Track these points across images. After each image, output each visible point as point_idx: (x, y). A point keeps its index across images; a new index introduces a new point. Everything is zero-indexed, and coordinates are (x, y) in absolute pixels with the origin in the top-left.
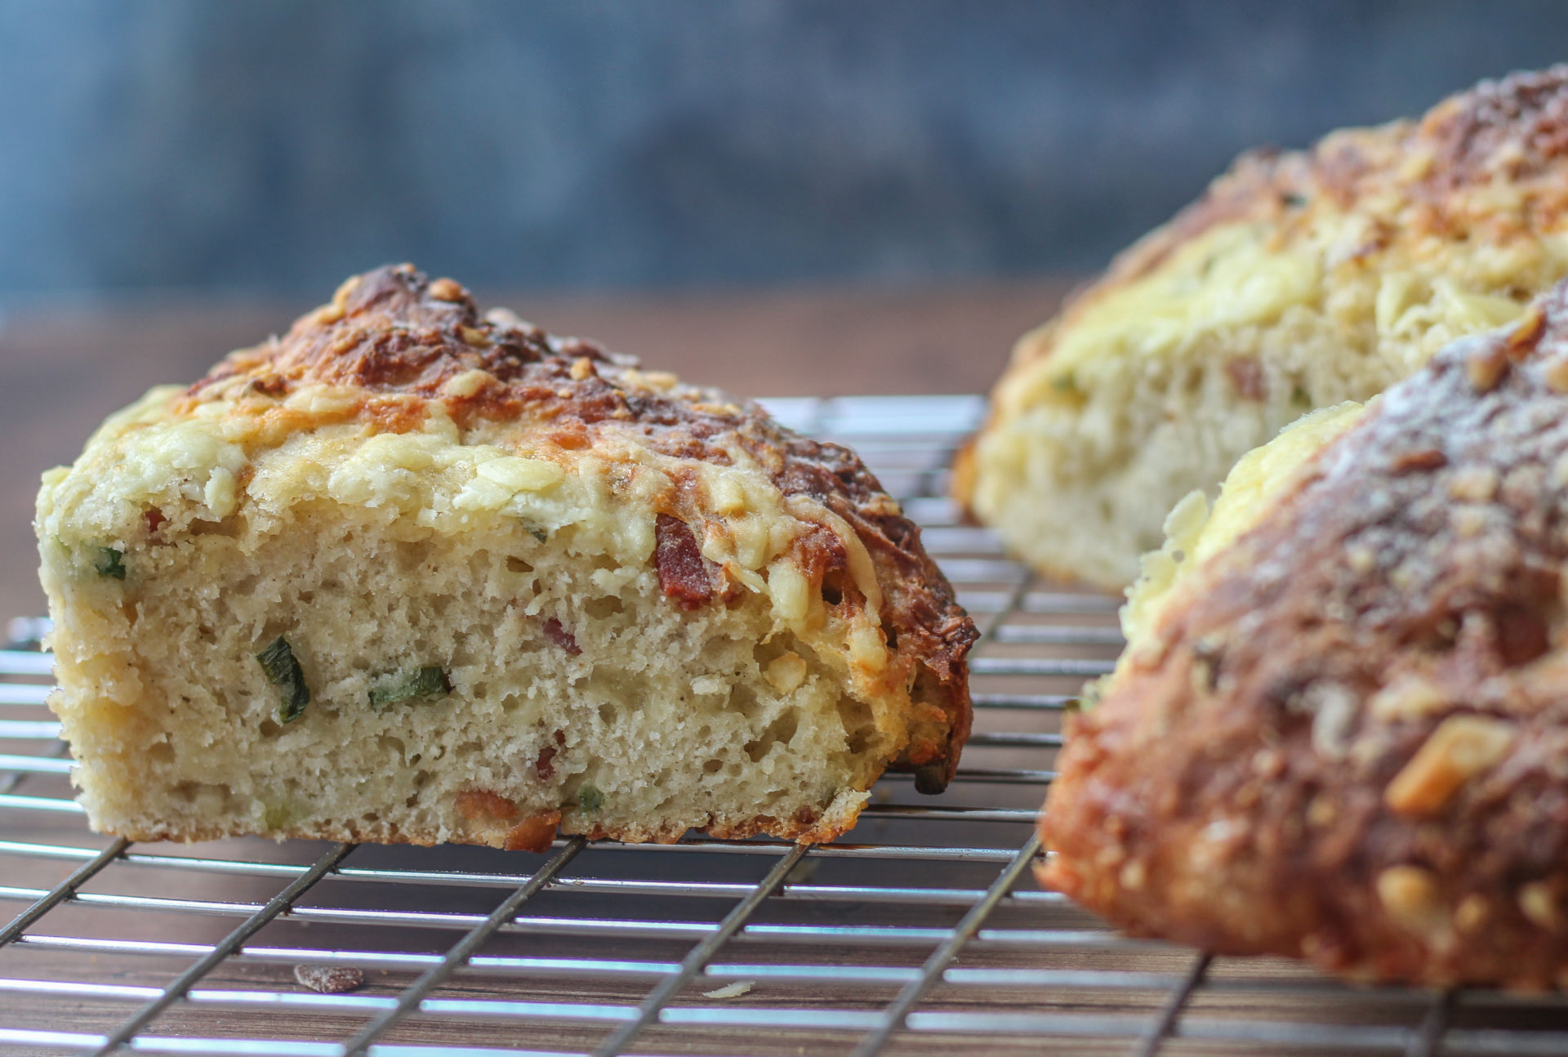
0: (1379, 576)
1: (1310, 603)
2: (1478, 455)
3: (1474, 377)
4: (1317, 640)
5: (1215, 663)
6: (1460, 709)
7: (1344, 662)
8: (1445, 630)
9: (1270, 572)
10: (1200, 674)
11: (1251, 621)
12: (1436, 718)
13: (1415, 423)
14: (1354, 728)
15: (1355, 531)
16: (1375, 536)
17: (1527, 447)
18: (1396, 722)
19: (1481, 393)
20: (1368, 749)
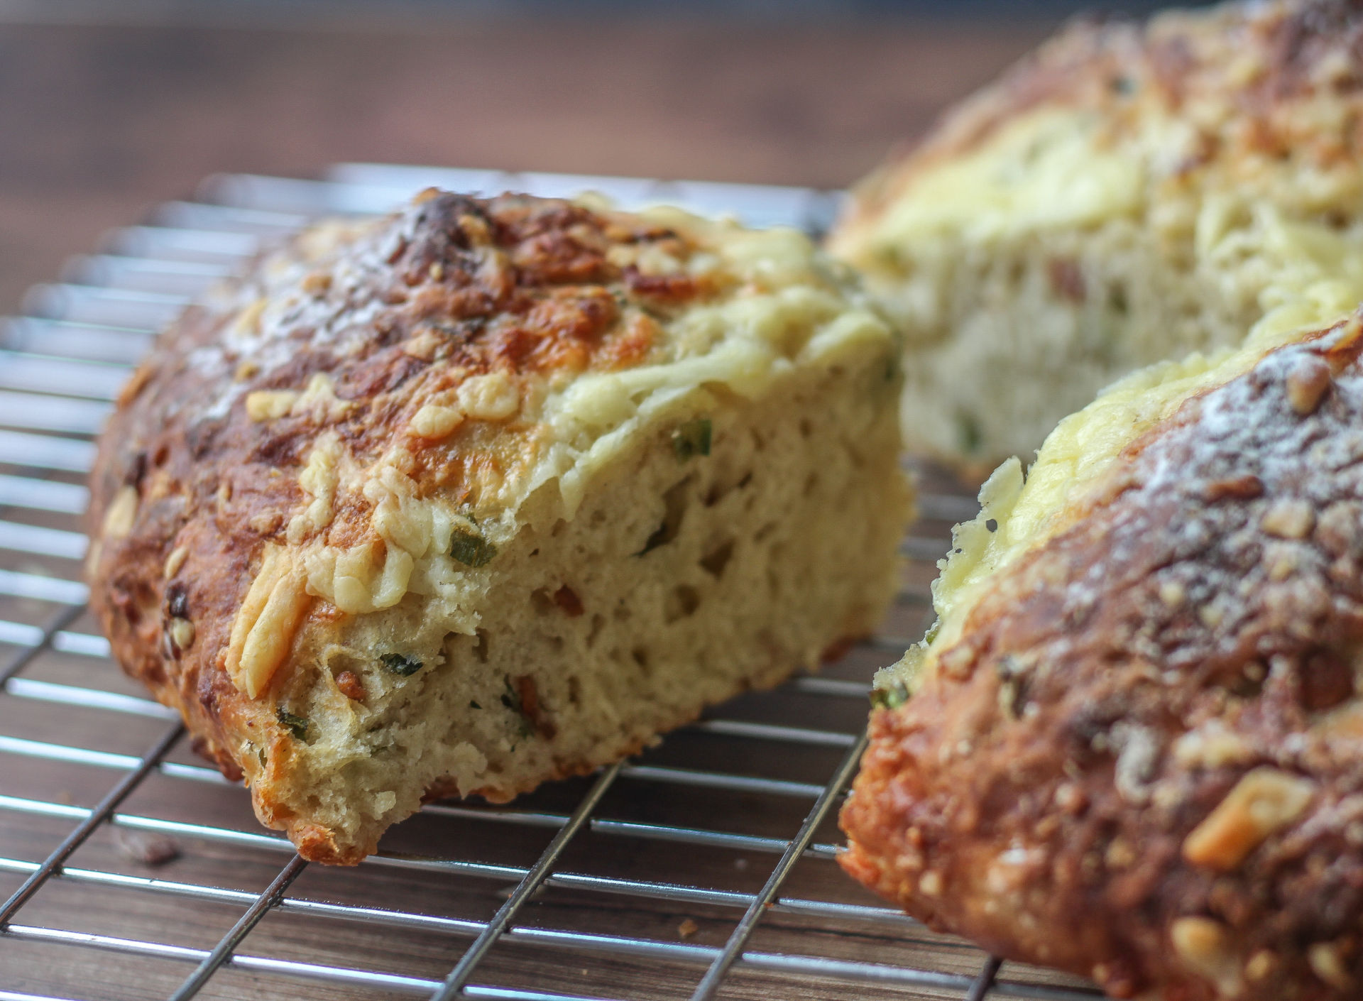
0: (1189, 613)
1: (1119, 635)
2: (1294, 485)
3: (1294, 399)
4: (1126, 675)
5: (1022, 687)
6: (1261, 762)
7: (1150, 700)
8: (1253, 672)
9: (1080, 595)
10: (1006, 695)
11: (1060, 647)
12: (1237, 769)
13: (1232, 446)
14: (1156, 770)
15: (1169, 562)
16: (1188, 570)
17: (1343, 480)
18: (1197, 770)
19: (1300, 416)
20: (1168, 795)
